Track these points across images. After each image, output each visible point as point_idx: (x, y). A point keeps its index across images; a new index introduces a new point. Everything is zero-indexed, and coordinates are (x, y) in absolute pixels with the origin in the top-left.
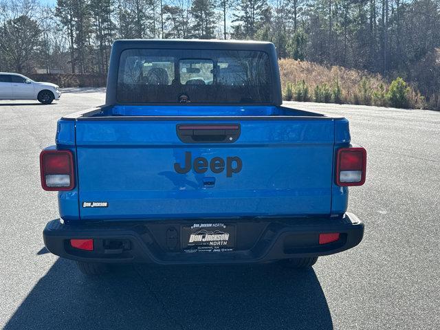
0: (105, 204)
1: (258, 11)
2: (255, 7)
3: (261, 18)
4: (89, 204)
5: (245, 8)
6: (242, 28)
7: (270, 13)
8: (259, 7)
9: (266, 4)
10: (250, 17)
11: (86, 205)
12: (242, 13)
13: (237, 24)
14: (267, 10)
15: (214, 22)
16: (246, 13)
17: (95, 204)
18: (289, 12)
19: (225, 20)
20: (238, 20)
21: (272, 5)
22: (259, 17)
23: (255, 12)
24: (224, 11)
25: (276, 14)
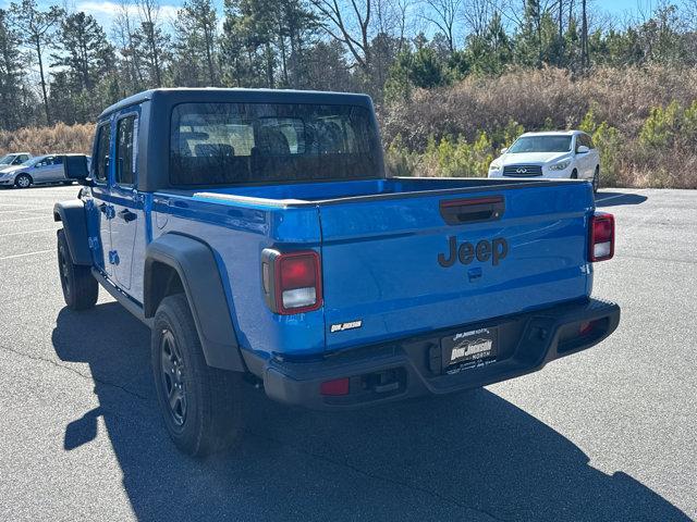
0: (359, 324)
1: (93, 51)
2: (88, 45)
3: (98, 62)
4: (339, 327)
5: (71, 46)
6: (68, 77)
7: (113, 55)
8: (93, 46)
9: (105, 42)
10: (81, 60)
11: (335, 328)
12: (67, 54)
13: (59, 69)
14: (107, 50)
15: (20, 66)
16: (74, 53)
17: (347, 326)
18: (142, 54)
19: (40, 63)
20: (61, 64)
21: (114, 44)
22: (95, 61)
23: (88, 52)
24: (38, 49)
25: (121, 57)
